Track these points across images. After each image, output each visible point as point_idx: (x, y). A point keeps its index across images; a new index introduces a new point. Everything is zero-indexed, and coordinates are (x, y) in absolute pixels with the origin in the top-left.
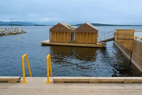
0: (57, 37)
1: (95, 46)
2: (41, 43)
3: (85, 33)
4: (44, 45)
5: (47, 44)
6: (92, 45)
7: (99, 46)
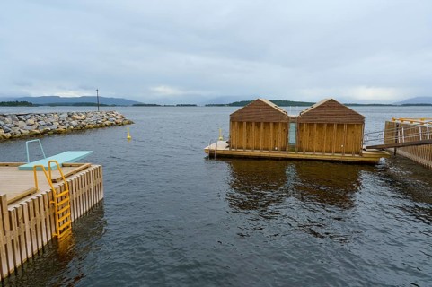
0: (248, 135)
1: (357, 158)
2: (206, 151)
4: (214, 156)
5: (221, 153)
6: (348, 157)
7: (368, 160)
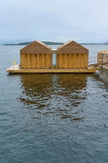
0: (31, 61)
1: (85, 71)
2: (8, 71)
3: (73, 55)
5: (16, 72)
